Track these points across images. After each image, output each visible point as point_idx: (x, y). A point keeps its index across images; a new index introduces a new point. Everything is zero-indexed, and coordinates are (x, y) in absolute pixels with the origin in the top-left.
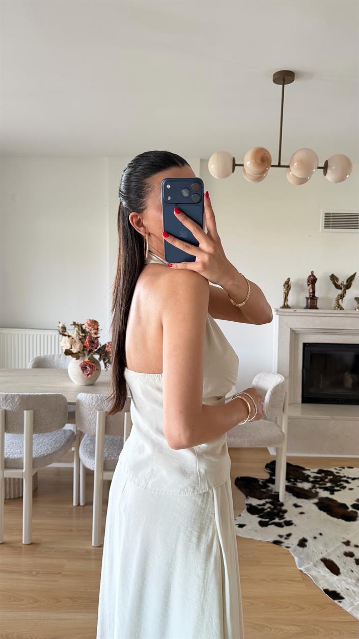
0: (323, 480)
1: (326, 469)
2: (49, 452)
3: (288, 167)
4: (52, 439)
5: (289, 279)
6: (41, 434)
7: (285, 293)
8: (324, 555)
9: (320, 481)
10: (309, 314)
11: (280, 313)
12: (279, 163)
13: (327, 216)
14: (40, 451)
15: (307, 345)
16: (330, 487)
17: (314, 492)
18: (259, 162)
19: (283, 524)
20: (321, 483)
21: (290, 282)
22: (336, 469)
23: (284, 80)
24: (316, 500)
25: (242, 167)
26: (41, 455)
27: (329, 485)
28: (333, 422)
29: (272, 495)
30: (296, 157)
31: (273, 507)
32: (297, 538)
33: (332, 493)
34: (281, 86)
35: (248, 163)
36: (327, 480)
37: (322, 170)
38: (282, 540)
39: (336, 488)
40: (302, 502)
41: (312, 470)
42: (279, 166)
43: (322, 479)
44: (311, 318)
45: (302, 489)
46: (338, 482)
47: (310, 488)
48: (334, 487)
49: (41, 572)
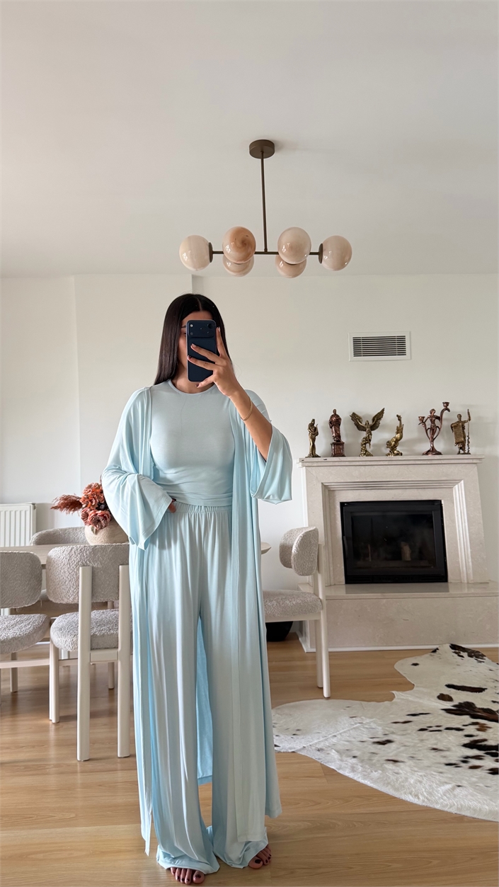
3: (277, 253)
5: (314, 420)
7: (311, 438)
10: (343, 464)
11: (307, 464)
12: (266, 249)
13: (356, 341)
15: (345, 505)
18: (239, 244)
21: (315, 425)
23: (263, 152)
25: (222, 255)
28: (385, 600)
30: (284, 239)
34: (260, 160)
35: (228, 249)
37: (317, 256)
42: (266, 252)
44: (346, 468)
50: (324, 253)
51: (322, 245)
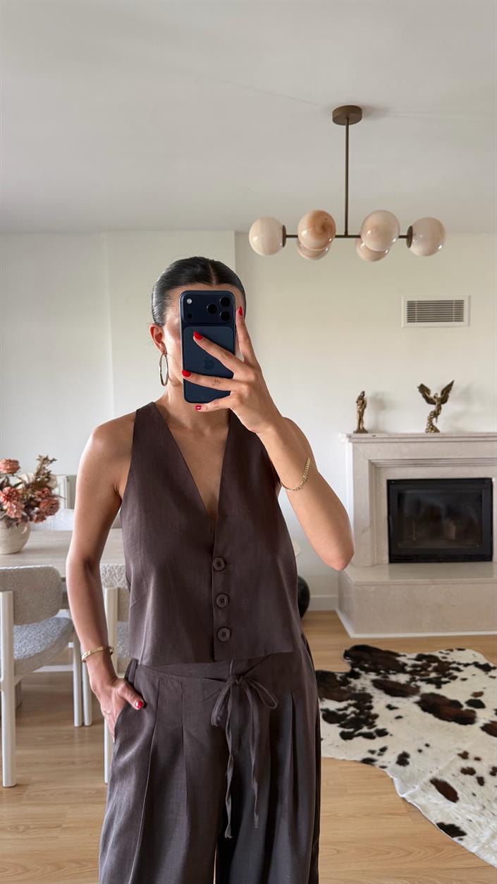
0: (425, 670)
1: (427, 653)
2: (37, 651)
3: (359, 237)
4: (39, 632)
5: (363, 392)
6: (25, 625)
7: (359, 411)
8: (435, 774)
9: (421, 671)
10: (392, 440)
11: (354, 440)
12: (346, 232)
13: (411, 305)
14: (24, 650)
15: (393, 482)
16: (435, 678)
17: (414, 686)
18: (318, 229)
19: (375, 734)
20: (423, 673)
21: (365, 397)
22: (441, 653)
23: (348, 119)
24: (417, 698)
25: (295, 239)
26: (25, 656)
27: (433, 675)
28: (433, 587)
29: (356, 695)
30: (370, 222)
31: (358, 711)
32: (394, 753)
33: (439, 687)
34: (344, 127)
35: (304, 233)
36: (430, 669)
37: (405, 240)
38: (374, 756)
39: (444, 680)
40: (398, 702)
41: (409, 656)
42: (346, 235)
43: (424, 668)
44: (396, 445)
45: (397, 684)
46: (445, 671)
47: (407, 682)
48: (440, 678)
49: (32, 827)
50: (413, 237)
51: (411, 229)
